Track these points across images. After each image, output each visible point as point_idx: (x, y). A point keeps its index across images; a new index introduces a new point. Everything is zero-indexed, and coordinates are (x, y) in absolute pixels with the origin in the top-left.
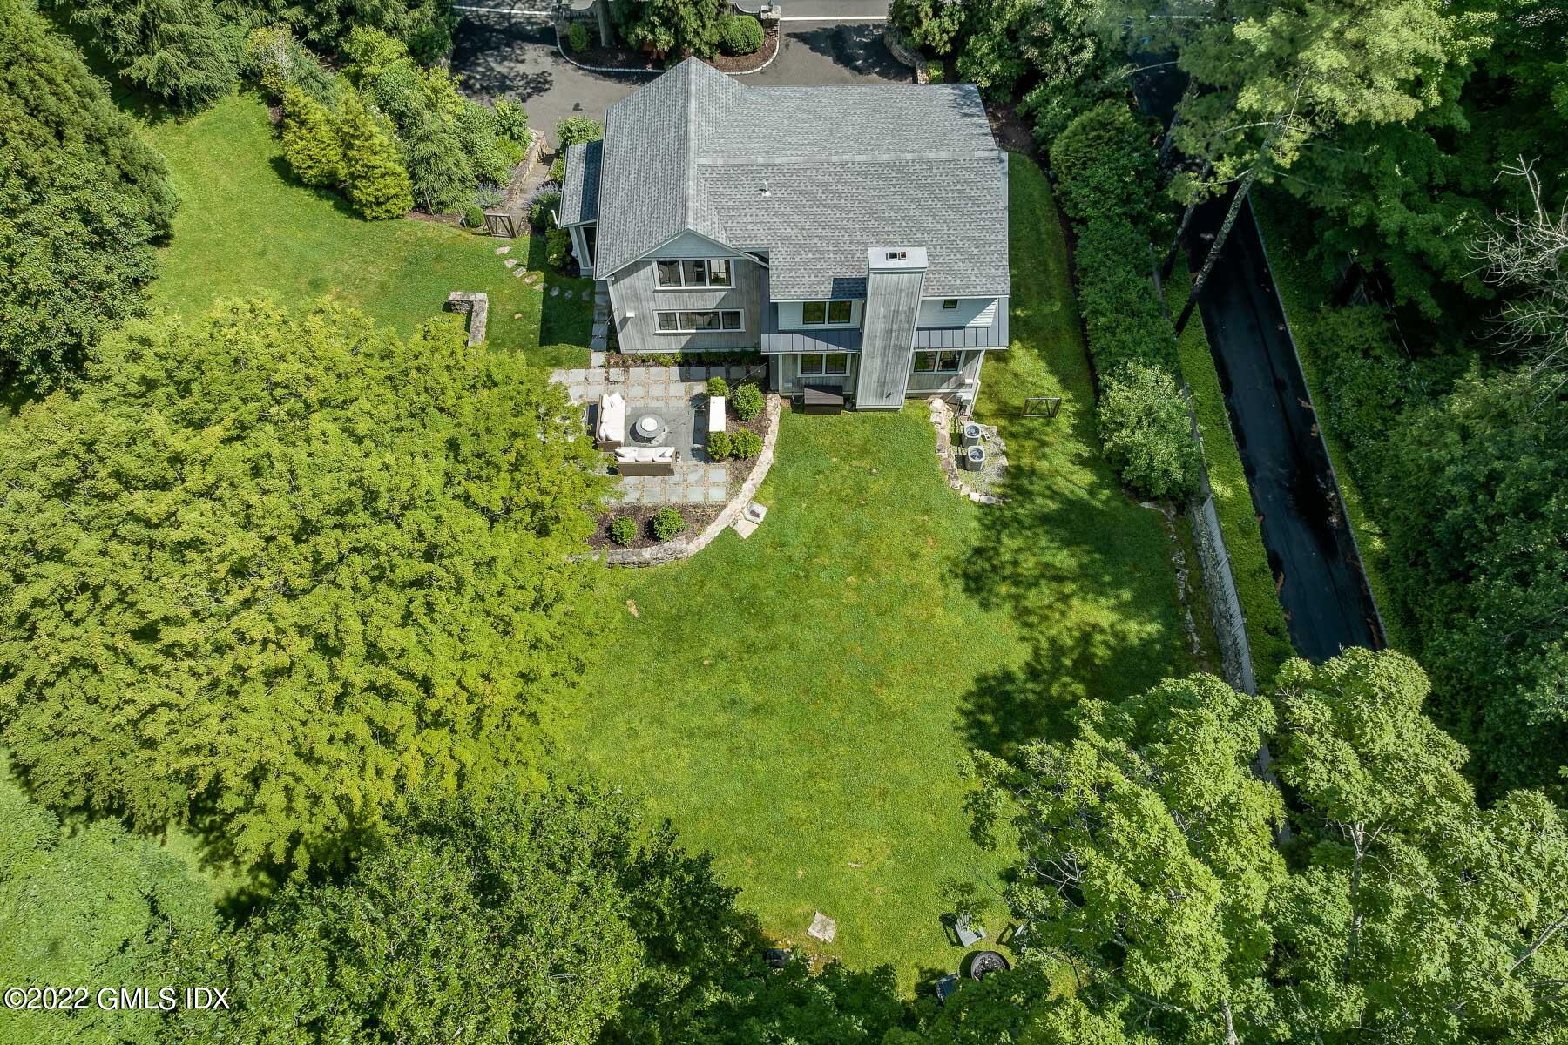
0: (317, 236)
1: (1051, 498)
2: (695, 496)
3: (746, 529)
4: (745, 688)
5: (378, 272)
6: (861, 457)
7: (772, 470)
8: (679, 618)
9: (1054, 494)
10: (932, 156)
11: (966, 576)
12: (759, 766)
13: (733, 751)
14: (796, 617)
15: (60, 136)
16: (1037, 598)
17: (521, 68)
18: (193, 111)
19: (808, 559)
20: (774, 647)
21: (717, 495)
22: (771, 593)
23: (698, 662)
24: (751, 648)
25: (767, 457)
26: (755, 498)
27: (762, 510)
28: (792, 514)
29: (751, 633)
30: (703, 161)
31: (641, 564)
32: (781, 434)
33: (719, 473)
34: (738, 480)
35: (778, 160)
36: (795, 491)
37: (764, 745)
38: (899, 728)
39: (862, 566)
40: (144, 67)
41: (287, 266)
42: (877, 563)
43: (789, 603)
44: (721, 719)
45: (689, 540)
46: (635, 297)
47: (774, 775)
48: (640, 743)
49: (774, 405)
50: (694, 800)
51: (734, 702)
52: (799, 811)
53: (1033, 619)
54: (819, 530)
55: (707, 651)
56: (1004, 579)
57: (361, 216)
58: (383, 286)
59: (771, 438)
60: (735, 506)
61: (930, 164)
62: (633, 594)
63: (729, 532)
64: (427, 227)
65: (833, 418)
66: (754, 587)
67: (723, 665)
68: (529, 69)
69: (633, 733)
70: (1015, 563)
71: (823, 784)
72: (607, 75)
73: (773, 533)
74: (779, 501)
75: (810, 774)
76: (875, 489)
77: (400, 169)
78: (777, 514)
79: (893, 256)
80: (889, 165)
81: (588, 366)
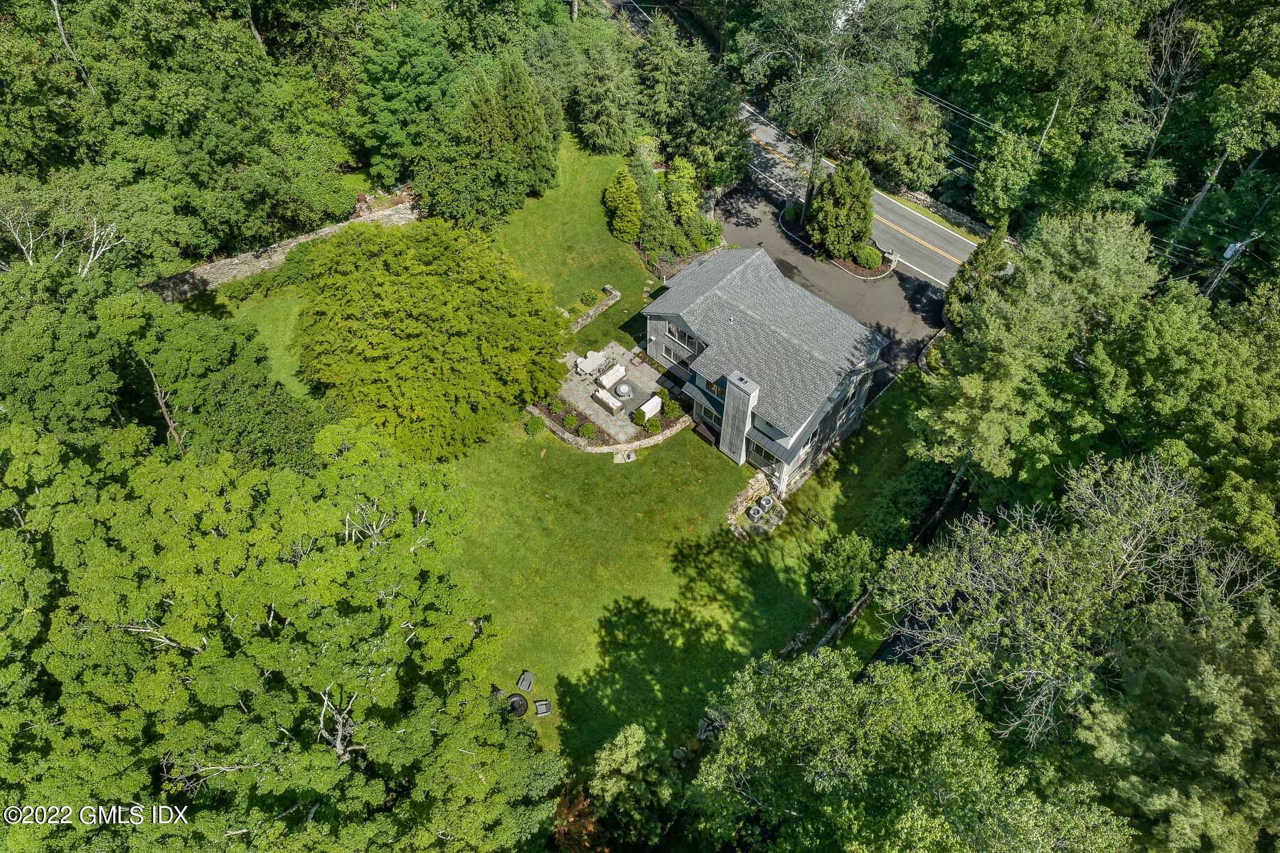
0: (590, 230)
1: (762, 556)
2: (612, 431)
3: (618, 459)
4: (550, 518)
5: (594, 260)
6: (701, 471)
7: (656, 446)
8: (555, 471)
9: (765, 556)
10: (816, 354)
11: (681, 552)
12: (522, 551)
13: (519, 536)
14: (600, 510)
15: (515, 140)
16: (703, 588)
17: (750, 210)
18: (600, 153)
19: (631, 493)
20: (578, 513)
21: (622, 437)
22: (601, 492)
23: (544, 493)
24: (569, 505)
25: (658, 439)
26: (636, 451)
27: (633, 457)
28: (645, 469)
29: (576, 500)
30: (718, 293)
31: (563, 439)
32: (677, 435)
33: (632, 429)
34: (637, 438)
35: (749, 312)
36: (656, 462)
37: (531, 543)
38: (590, 587)
39: (650, 513)
40: (588, 128)
41: (568, 234)
42: (658, 518)
43: (603, 502)
44: (529, 521)
45: (590, 444)
46: (656, 331)
47: (525, 558)
48: (491, 503)
49: (686, 421)
50: (486, 540)
51: (540, 519)
52: (517, 580)
53: (689, 595)
54: (649, 485)
55: (552, 492)
56: (696, 567)
57: (611, 231)
58: (591, 266)
59: (669, 433)
60: (623, 447)
61: (812, 357)
62: (548, 448)
63: (611, 455)
64: (633, 255)
65: (706, 446)
66: (597, 484)
67: (551, 502)
68: (754, 213)
69: (493, 497)
70: (710, 567)
71: (537, 579)
72: (788, 237)
73: (626, 470)
74: (645, 460)
75: (537, 571)
76: (692, 488)
77: (638, 223)
78: (639, 464)
79: (741, 379)
80: (793, 346)
81: (629, 349)
